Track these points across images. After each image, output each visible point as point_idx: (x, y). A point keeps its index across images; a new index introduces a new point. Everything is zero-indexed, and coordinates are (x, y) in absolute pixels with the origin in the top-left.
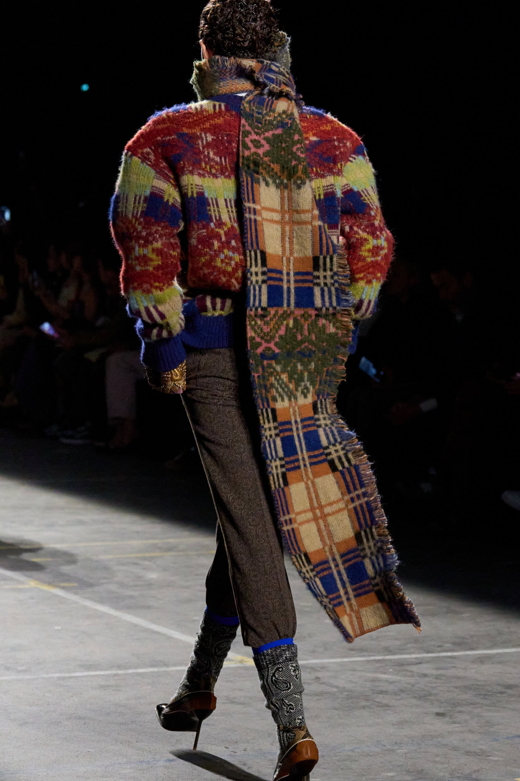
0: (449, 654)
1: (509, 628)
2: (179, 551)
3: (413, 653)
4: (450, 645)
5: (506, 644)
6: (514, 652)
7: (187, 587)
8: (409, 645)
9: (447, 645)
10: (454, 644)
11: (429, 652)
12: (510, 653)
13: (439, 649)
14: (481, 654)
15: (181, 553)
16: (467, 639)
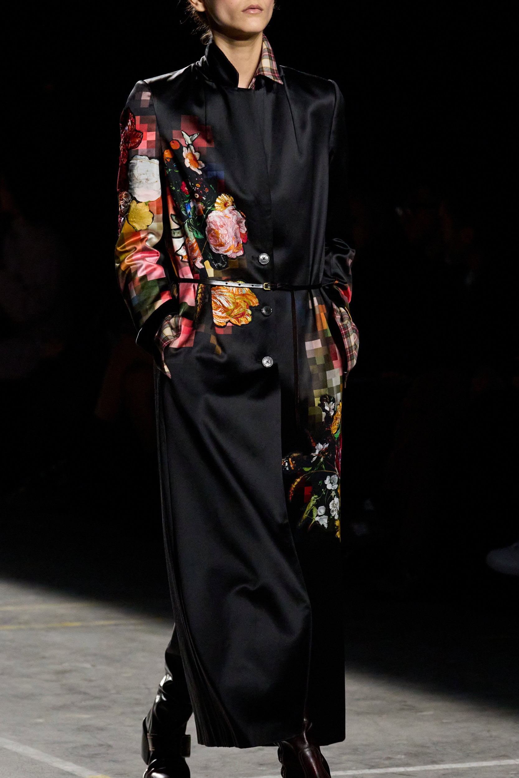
0: (402, 769)
1: (489, 731)
2: (20, 623)
3: (350, 769)
4: (403, 757)
5: (483, 755)
6: (495, 766)
7: (28, 676)
8: (345, 758)
9: (399, 756)
10: (408, 754)
11: (372, 767)
12: (490, 767)
13: (387, 762)
14: (447, 769)
15: (23, 627)
16: (428, 747)
